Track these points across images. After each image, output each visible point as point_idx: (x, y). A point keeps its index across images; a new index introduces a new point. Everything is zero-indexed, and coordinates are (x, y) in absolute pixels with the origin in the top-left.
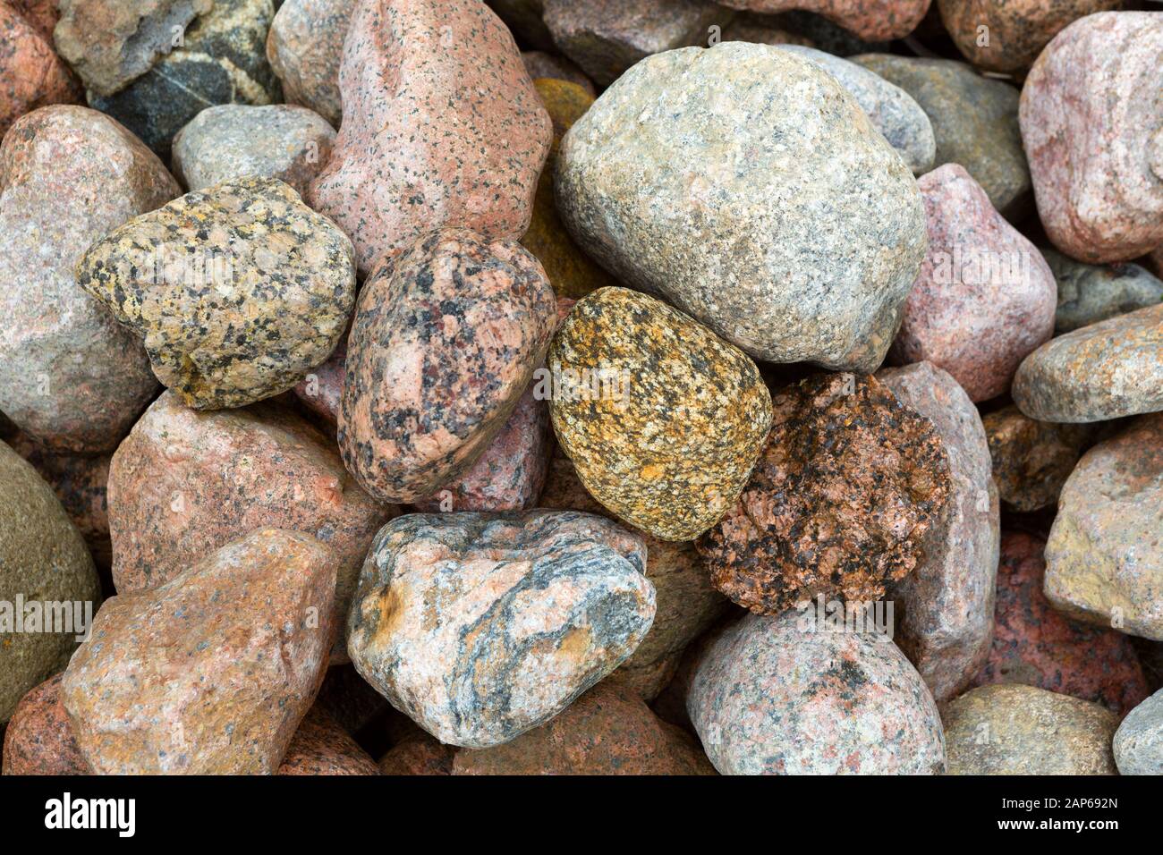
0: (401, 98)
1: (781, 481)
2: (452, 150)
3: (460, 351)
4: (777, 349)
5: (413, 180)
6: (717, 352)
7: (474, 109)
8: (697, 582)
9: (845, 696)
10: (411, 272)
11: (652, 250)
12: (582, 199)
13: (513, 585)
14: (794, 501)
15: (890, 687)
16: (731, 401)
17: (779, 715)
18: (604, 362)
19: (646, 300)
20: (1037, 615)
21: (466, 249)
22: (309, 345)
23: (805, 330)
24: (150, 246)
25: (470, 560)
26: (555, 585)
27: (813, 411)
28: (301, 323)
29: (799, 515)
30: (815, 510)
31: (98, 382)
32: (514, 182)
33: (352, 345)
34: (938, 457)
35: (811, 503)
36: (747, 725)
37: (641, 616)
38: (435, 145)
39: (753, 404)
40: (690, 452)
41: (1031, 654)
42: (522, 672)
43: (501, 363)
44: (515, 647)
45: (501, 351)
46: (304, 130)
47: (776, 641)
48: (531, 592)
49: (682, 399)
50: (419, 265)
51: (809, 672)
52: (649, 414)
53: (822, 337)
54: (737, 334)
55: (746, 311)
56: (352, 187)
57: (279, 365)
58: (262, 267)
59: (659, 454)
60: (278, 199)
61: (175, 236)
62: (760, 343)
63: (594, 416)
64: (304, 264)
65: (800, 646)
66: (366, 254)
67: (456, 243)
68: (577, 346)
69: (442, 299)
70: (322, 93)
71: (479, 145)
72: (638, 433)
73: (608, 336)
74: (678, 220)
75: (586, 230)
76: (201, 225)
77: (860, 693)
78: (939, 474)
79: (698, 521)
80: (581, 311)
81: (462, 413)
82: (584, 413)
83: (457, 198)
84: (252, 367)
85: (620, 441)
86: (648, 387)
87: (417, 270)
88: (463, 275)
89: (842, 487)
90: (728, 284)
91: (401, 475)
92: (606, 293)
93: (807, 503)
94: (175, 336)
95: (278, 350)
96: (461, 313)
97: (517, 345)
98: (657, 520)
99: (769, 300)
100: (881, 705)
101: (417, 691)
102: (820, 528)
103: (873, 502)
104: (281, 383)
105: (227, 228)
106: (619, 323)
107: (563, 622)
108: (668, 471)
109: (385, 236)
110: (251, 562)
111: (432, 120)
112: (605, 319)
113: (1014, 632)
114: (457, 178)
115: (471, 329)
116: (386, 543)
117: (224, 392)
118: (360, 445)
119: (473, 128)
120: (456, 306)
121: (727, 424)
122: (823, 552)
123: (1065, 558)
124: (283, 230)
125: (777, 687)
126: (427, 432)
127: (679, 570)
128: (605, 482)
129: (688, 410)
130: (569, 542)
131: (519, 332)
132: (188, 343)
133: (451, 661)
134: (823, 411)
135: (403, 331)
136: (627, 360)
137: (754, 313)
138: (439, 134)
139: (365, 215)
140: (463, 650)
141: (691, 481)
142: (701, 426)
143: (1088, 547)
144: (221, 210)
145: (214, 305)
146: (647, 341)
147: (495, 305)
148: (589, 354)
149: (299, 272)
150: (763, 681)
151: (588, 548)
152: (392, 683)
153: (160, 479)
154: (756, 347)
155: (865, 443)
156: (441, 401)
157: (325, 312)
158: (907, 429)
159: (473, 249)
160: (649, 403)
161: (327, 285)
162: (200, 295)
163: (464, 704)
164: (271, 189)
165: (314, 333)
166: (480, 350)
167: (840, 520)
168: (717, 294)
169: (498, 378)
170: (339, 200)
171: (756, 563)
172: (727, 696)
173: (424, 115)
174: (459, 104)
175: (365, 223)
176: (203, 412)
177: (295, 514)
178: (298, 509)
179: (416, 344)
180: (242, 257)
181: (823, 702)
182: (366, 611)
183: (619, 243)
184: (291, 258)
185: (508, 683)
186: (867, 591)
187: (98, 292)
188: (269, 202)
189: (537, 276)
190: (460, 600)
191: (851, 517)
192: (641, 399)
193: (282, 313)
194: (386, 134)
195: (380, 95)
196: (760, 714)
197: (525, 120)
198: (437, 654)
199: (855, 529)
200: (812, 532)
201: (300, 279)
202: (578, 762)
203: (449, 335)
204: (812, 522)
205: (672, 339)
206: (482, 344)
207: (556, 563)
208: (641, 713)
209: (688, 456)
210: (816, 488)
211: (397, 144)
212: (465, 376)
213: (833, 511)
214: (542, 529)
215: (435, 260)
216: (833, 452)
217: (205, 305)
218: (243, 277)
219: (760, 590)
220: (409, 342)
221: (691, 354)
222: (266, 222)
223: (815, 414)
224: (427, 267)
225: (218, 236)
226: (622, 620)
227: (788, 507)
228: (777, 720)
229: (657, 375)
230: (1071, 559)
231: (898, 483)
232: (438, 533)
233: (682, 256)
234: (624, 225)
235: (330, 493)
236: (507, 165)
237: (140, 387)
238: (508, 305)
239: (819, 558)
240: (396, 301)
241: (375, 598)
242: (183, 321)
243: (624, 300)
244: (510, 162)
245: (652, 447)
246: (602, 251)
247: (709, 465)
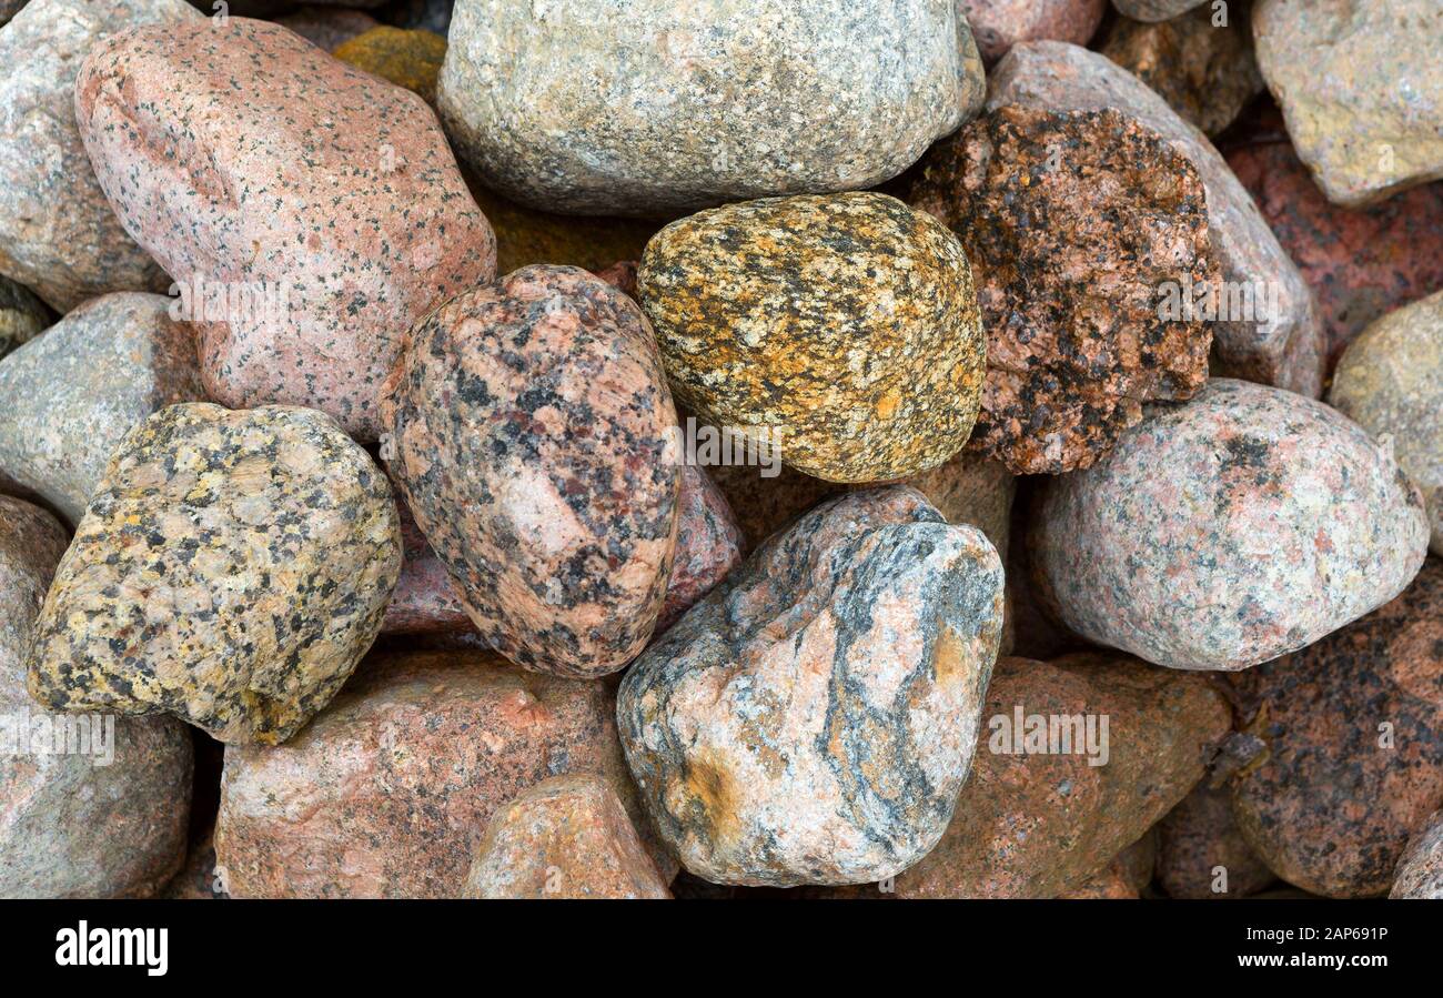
0: (249, 201)
1: (1001, 302)
2: (355, 216)
3: (588, 440)
4: (896, 159)
5: (337, 285)
6: (844, 215)
7: (338, 149)
8: (980, 483)
9: (1260, 481)
10: (446, 394)
11: (671, 155)
12: (530, 157)
13: (833, 650)
14: (1036, 312)
15: (1294, 432)
16: (912, 258)
17: (1210, 556)
18: (742, 325)
19: (717, 218)
20: (1327, 230)
21: (491, 319)
22: (374, 566)
23: (912, 114)
24: (110, 601)
25: (757, 660)
26: (879, 614)
27: (973, 197)
28: (350, 549)
29: (1053, 323)
30: (1068, 305)
31: (126, 801)
32: (447, 197)
33: (431, 528)
34: (1152, 143)
35: (1058, 300)
36: (1183, 596)
37: (991, 571)
38: (332, 224)
39: (933, 242)
40: (915, 349)
41: (1354, 275)
42: (918, 737)
43: (646, 418)
44: (890, 716)
45: (636, 404)
46: (130, 325)
47: (1132, 480)
48: (860, 640)
49: (863, 297)
50: (449, 378)
51: (1200, 485)
52: (840, 343)
53: (932, 108)
54: (842, 176)
55: (838, 143)
56: (267, 348)
57: (354, 616)
58: (257, 521)
59: (884, 378)
60: (199, 428)
61: (124, 566)
62: (875, 167)
63: (778, 393)
64: (300, 481)
65: (1165, 464)
66: (342, 411)
67: (472, 320)
68: (689, 329)
69: (514, 397)
70: (109, 264)
71: (379, 186)
72: (846, 374)
73: (716, 291)
74: (683, 99)
75: (556, 189)
76: (142, 529)
77: (1272, 465)
78: (1171, 161)
79: (965, 418)
80: (657, 286)
81: (649, 507)
82: (763, 398)
83: (400, 266)
84: (327, 643)
85: (833, 398)
86: (814, 314)
87: (451, 386)
88: (515, 351)
89: (1080, 256)
90: (796, 128)
91: (624, 630)
92: (665, 241)
93: (1053, 304)
94: (221, 681)
95: (343, 601)
96: (553, 395)
97: (645, 382)
98: (922, 452)
99: (854, 112)
100: (1303, 459)
101: (818, 851)
102: (1093, 320)
103: (1128, 246)
104: (367, 634)
105: (175, 509)
106: (716, 267)
107: (920, 647)
108: (904, 390)
109: (351, 374)
110: (526, 863)
111: (307, 199)
112: (694, 275)
113: (1318, 266)
114: (384, 243)
115: (581, 405)
116: (641, 718)
117: (309, 697)
118: (544, 635)
119: (356, 173)
120: (539, 393)
121: (930, 287)
122: (1115, 344)
123: (1331, 146)
124: (238, 460)
125: (1180, 529)
126: (624, 559)
127: (955, 486)
128: (846, 456)
129: (883, 304)
130: (848, 554)
131: (635, 367)
132: (240, 676)
133: (834, 788)
134: (985, 188)
135: (497, 467)
136: (765, 301)
137: (847, 139)
138: (326, 209)
139: (307, 367)
140: (837, 767)
141: (933, 380)
142: (907, 312)
143: (1349, 117)
144: (148, 493)
145: (239, 610)
146: (765, 263)
147: (584, 356)
148: (713, 328)
149: (304, 494)
150: (1158, 535)
151: (875, 543)
152: (779, 865)
153: (304, 853)
154: (872, 175)
155: (1062, 189)
156: (612, 513)
157: (367, 515)
158: (1090, 137)
159: (499, 312)
160: (830, 330)
161: (348, 484)
162: (215, 611)
163: (880, 822)
164: (181, 422)
165: (371, 548)
166: (611, 420)
167: (1108, 295)
168: (790, 149)
169: (656, 437)
170: (260, 374)
171: (1047, 412)
172: (1127, 580)
173: (294, 201)
174: (320, 157)
175: (314, 377)
176: (297, 738)
177: (509, 768)
178: (507, 760)
179: (527, 471)
180: (224, 528)
181: (1245, 506)
182: (679, 811)
183: (617, 175)
184: (279, 485)
185: (911, 761)
186: (1197, 348)
187: (89, 702)
188: (193, 441)
189: (593, 286)
190: (788, 715)
191: (1117, 282)
192: (818, 333)
193: (322, 555)
194: (263, 256)
195: (216, 216)
196: (1188, 572)
197: (396, 115)
198: (811, 794)
199: (1131, 292)
200: (1087, 331)
201: (312, 501)
202: (1026, 781)
203: (558, 431)
204: (1079, 320)
205: (788, 240)
206: (608, 412)
207: (856, 589)
208: (1040, 673)
209: (916, 355)
210: (1050, 279)
211: (287, 258)
212: (619, 463)
213: (1090, 290)
214: (792, 562)
215: (464, 359)
216: (1036, 226)
217: (229, 617)
218: (246, 551)
219: (1077, 438)
220: (517, 474)
221: (823, 239)
222: (210, 468)
223: (979, 199)
224: (461, 372)
225: (175, 527)
226: (974, 592)
227: (1034, 324)
228: (1212, 564)
229: (812, 292)
230: (1340, 142)
231: (1137, 204)
232: (691, 658)
233: (717, 137)
234: (613, 151)
235: (528, 712)
236: (425, 184)
237: (174, 767)
238: (597, 344)
239: (1116, 355)
240: (455, 440)
241: (680, 788)
242: (218, 657)
243: (695, 236)
244: (424, 178)
245: (872, 377)
246: (588, 197)
247: (941, 347)
